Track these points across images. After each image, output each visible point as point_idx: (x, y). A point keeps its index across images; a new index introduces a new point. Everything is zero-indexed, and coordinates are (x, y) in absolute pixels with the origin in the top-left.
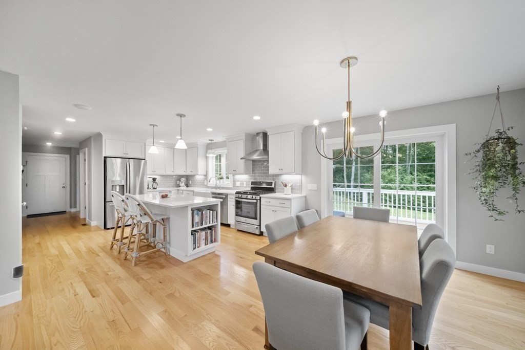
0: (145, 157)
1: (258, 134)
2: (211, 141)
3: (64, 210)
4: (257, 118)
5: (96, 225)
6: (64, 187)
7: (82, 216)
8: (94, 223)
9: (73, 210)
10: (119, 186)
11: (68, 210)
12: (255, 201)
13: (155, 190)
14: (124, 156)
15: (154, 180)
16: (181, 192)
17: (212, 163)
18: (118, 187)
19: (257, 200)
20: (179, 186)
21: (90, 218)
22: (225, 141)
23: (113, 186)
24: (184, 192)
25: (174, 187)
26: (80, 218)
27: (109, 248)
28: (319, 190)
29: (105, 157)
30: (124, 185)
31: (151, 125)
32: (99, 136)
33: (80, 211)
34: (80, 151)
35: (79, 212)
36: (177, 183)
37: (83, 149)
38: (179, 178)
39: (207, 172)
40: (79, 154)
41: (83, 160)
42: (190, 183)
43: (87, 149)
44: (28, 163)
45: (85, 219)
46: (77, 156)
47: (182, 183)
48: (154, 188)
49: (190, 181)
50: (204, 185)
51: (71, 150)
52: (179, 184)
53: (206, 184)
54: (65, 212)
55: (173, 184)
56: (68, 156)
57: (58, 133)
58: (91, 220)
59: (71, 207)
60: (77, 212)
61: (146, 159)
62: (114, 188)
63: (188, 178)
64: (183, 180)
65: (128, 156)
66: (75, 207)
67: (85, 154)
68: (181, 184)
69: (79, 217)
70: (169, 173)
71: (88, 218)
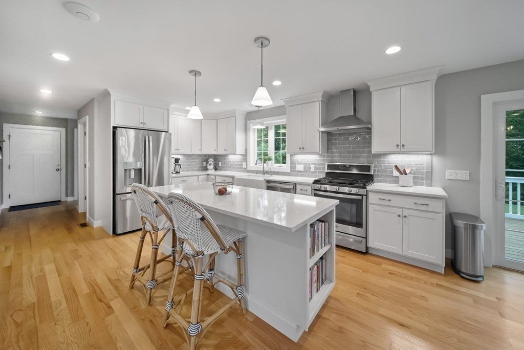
0: (168, 129)
1: (344, 92)
2: (259, 107)
3: (59, 200)
4: (393, 50)
5: (100, 225)
6: (58, 170)
7: (80, 210)
8: (97, 224)
9: (70, 199)
10: (135, 170)
11: (63, 199)
12: (359, 197)
13: (178, 175)
14: (141, 126)
15: (177, 160)
16: (213, 177)
17: (253, 138)
18: (133, 173)
19: (362, 195)
20: (206, 169)
21: (92, 215)
22: (283, 106)
23: (125, 170)
24: (217, 177)
25: (199, 170)
26: (78, 212)
27: (127, 284)
28: (474, 180)
29: (115, 128)
30: (141, 169)
31: (191, 72)
32: (106, 95)
33: (78, 200)
34: (79, 121)
35: (76, 202)
36: (203, 164)
37: (83, 117)
38: (206, 158)
39: (246, 150)
40: (77, 127)
41: (83, 134)
42: (220, 165)
43: (87, 116)
44: (10, 138)
45: (84, 214)
46: (75, 130)
47: (210, 165)
48: (177, 173)
49: (220, 163)
50: (241, 168)
51: (67, 122)
52: (206, 167)
53: (244, 166)
54: (60, 201)
55: (198, 166)
56: (63, 130)
57: (46, 92)
58: (94, 219)
59: (67, 195)
60: (75, 201)
61: (170, 132)
62: (128, 173)
63: (216, 158)
64: (211, 161)
65: (146, 127)
66: (73, 195)
67: (85, 125)
68: (209, 167)
69: (76, 210)
70: (196, 151)
71: (90, 215)
